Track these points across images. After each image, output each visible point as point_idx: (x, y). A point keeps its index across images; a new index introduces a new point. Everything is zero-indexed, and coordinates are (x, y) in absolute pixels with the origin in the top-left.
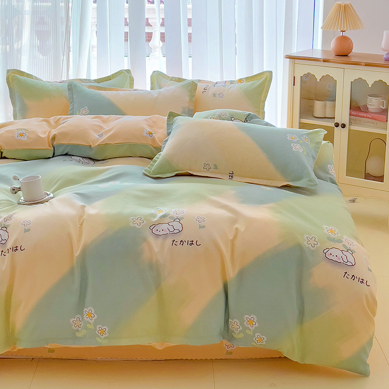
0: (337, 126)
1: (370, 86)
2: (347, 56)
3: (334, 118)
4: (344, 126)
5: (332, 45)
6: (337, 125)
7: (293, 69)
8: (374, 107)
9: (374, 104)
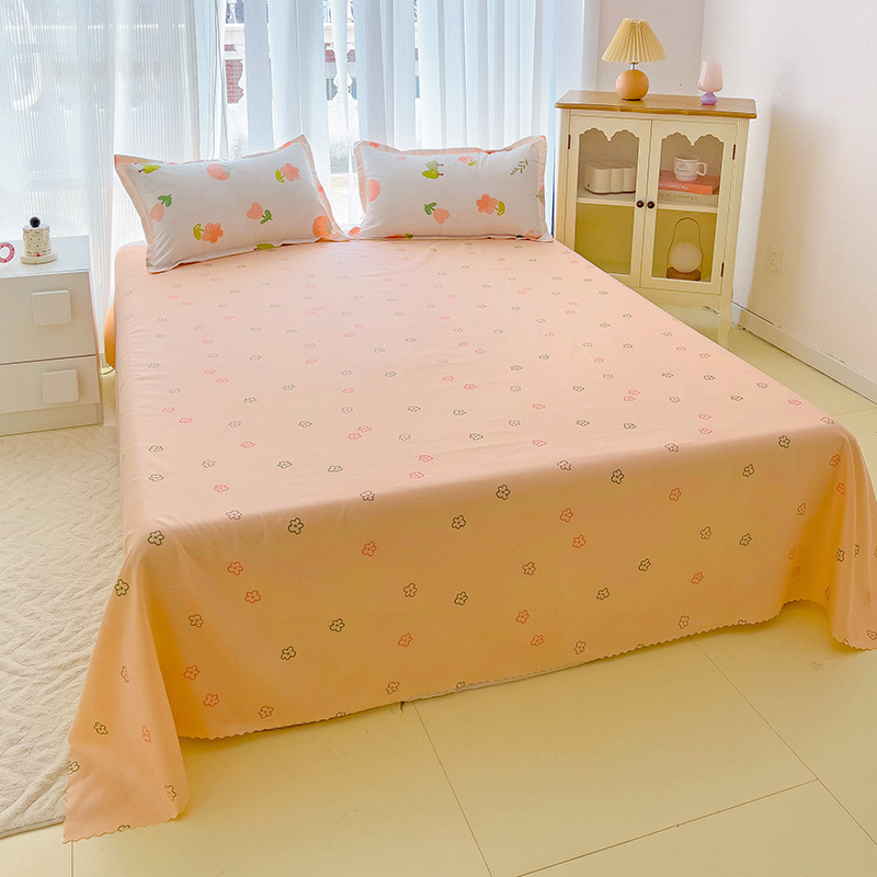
0: (640, 206)
1: (693, 144)
3: (634, 192)
4: (651, 205)
5: (618, 84)
6: (640, 204)
7: (567, 125)
8: (688, 174)
9: (687, 169)
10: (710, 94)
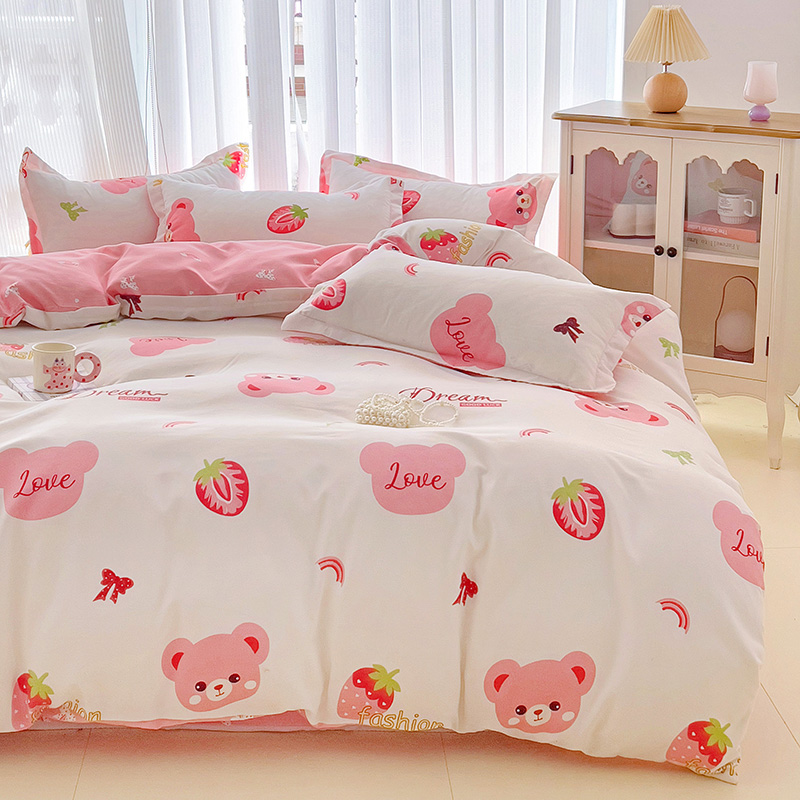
0: (659, 254)
1: (724, 172)
2: (675, 112)
3: (654, 237)
4: (672, 253)
5: (645, 93)
6: (659, 251)
7: (568, 142)
8: (730, 214)
9: (732, 207)
10: (760, 107)
